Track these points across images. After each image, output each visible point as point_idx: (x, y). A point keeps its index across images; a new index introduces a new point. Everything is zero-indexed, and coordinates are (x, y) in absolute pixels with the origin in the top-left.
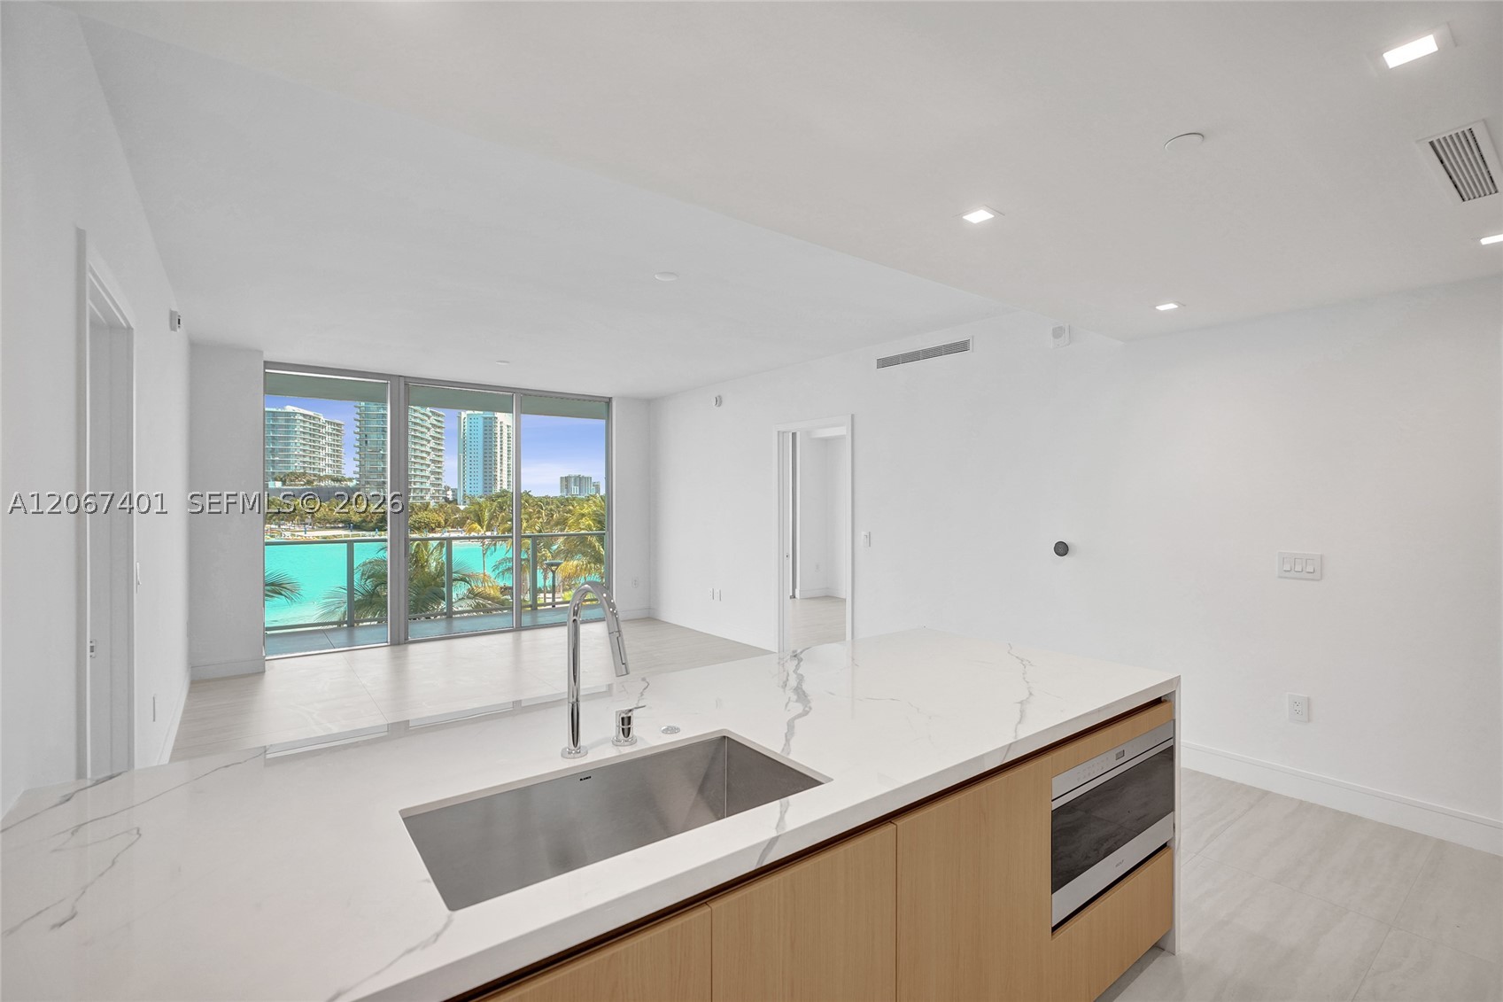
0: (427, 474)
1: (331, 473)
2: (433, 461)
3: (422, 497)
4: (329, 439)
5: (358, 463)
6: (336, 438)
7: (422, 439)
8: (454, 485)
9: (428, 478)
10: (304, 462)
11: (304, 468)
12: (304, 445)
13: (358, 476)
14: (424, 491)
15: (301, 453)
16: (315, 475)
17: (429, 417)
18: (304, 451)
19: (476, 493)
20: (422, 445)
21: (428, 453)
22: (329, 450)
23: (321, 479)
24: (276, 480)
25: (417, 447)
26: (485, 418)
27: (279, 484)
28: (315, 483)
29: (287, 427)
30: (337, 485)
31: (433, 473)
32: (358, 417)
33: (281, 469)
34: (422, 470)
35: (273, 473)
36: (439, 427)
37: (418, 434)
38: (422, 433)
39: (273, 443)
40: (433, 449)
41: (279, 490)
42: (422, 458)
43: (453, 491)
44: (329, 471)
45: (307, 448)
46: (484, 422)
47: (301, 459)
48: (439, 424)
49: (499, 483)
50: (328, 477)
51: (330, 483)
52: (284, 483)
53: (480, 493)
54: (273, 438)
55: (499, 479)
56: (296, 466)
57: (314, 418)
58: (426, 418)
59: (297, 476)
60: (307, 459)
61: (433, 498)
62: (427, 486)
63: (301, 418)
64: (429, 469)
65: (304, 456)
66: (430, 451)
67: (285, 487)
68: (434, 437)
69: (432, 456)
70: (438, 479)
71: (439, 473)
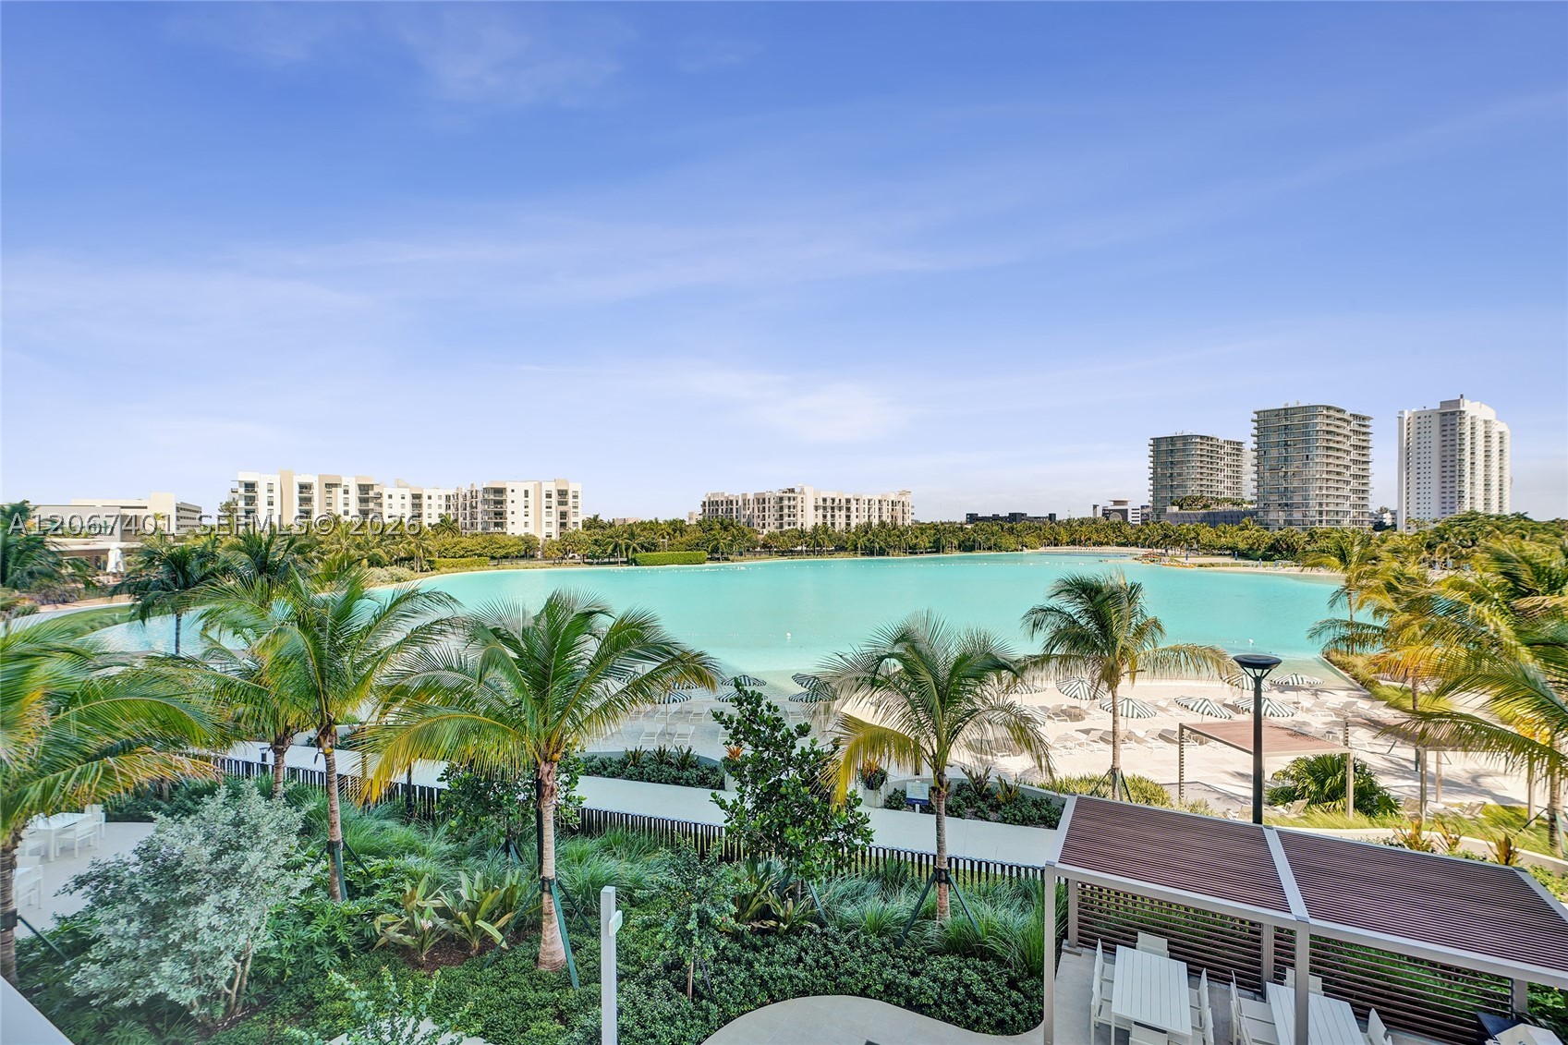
0: (1345, 493)
1: (1230, 496)
2: (1356, 477)
3: (1338, 522)
4: (1228, 460)
5: (1256, 483)
6: (1235, 458)
7: (1338, 450)
8: (1394, 507)
9: (1347, 498)
10: (1201, 485)
11: (1201, 491)
12: (1201, 467)
13: (1256, 498)
14: (1341, 514)
15: (1198, 476)
16: (1212, 498)
17: (1349, 422)
18: (1201, 473)
19: (1427, 516)
20: (1338, 458)
21: (1347, 467)
22: (1228, 472)
23: (1218, 501)
24: (1173, 504)
25: (1330, 461)
26: (1444, 414)
27: (1176, 509)
28: (1213, 507)
29: (1184, 450)
30: (1235, 508)
31: (1355, 491)
32: (1255, 432)
33: (1179, 493)
34: (1337, 489)
35: (1172, 497)
36: (1364, 433)
37: (1331, 445)
38: (1338, 442)
39: (1172, 468)
40: (1355, 462)
41: (1176, 514)
42: (1338, 473)
43: (1393, 513)
44: (1228, 494)
45: (1204, 470)
46: (1442, 420)
47: (1199, 482)
48: (1364, 430)
49: (1467, 501)
50: (1226, 500)
51: (1228, 507)
52: (1181, 507)
53: (1435, 514)
54: (1172, 463)
55: (1467, 496)
56: (1193, 489)
57: (1212, 439)
58: (1345, 425)
59: (1195, 500)
60: (1204, 482)
61: (1355, 522)
62: (1346, 508)
63: (1198, 440)
64: (1349, 487)
65: (1201, 479)
66: (1351, 464)
67: (1182, 511)
68: (1356, 447)
69: (1354, 469)
70: (1363, 498)
71: (1363, 491)
